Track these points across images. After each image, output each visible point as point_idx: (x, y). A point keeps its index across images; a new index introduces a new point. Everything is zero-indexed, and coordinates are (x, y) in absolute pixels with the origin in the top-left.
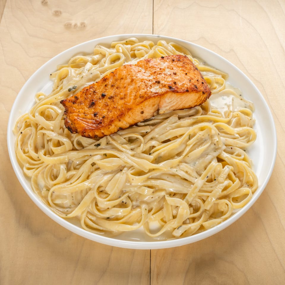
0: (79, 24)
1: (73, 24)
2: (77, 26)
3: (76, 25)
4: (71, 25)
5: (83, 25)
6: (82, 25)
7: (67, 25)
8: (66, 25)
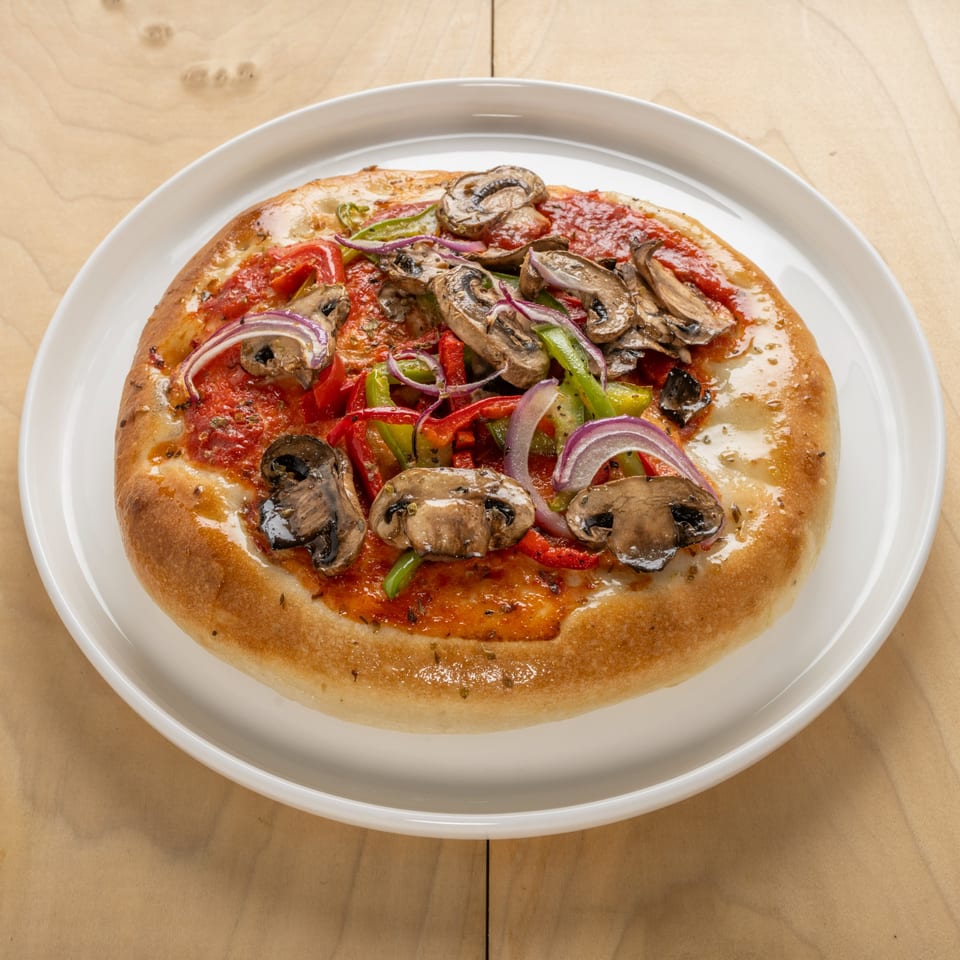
0: (232, 72)
1: (212, 72)
2: (226, 78)
3: (221, 75)
4: (204, 74)
5: (247, 74)
6: (242, 73)
7: (192, 77)
8: (189, 75)
